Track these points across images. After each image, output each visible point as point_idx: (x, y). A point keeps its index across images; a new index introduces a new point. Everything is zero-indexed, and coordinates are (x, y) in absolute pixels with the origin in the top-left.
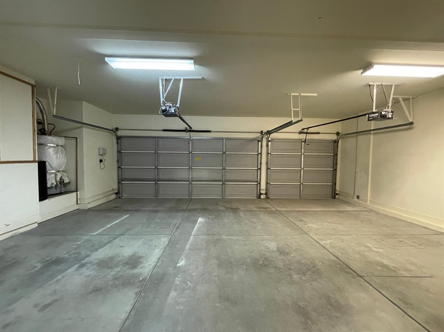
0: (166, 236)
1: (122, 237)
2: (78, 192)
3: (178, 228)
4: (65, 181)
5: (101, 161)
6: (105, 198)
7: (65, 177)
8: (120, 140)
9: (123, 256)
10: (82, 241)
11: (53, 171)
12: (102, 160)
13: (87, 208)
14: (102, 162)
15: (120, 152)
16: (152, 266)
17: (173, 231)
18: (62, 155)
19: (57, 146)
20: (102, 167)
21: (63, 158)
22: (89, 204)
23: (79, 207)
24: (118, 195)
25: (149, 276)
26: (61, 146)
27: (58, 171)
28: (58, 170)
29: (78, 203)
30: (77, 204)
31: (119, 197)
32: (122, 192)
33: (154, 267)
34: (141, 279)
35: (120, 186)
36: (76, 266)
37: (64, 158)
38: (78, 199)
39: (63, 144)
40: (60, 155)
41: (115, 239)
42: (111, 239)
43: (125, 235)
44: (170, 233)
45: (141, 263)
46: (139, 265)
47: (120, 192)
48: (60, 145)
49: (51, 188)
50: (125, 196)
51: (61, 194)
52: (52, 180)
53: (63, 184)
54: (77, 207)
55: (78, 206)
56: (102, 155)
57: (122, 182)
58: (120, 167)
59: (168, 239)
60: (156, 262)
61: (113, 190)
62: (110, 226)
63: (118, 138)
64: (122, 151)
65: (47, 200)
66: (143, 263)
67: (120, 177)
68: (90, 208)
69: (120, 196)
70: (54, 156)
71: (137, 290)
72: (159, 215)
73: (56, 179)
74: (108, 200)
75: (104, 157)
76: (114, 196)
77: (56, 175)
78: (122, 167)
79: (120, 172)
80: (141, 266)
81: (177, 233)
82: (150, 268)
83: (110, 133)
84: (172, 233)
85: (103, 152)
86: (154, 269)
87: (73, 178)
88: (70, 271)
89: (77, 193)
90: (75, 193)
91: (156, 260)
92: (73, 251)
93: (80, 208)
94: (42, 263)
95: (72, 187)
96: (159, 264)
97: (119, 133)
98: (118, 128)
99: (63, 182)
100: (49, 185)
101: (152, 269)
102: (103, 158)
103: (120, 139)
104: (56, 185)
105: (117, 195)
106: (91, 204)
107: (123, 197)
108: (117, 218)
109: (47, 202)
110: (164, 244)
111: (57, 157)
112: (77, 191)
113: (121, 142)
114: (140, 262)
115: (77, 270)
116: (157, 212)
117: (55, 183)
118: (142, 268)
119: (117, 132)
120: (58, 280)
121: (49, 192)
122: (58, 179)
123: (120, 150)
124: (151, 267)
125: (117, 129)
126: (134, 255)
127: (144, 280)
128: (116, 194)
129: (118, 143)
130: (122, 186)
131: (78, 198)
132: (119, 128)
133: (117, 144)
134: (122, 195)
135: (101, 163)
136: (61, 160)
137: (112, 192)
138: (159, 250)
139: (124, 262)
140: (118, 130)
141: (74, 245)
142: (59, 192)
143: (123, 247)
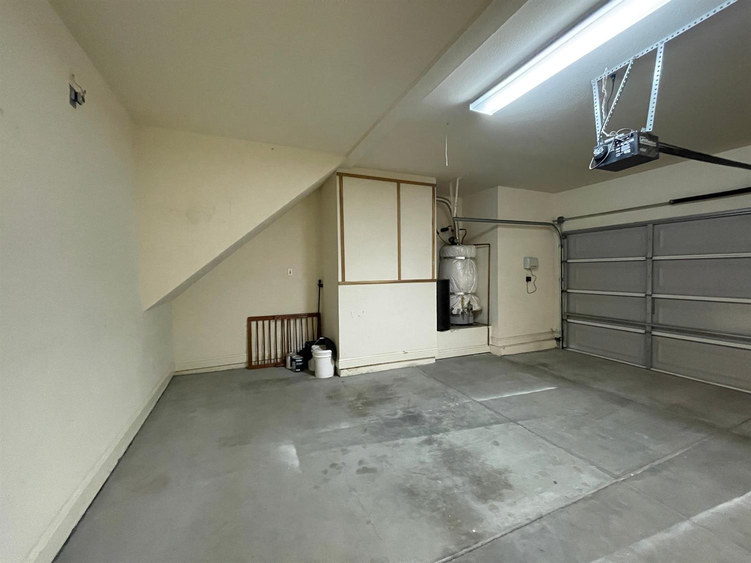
0: (601, 472)
1: (512, 426)
2: (490, 327)
3: (653, 471)
4: (473, 307)
5: (528, 279)
6: (534, 344)
7: (473, 301)
8: (566, 240)
9: (483, 463)
10: (457, 404)
11: (462, 293)
12: (530, 278)
13: (499, 355)
14: (530, 280)
15: (566, 262)
16: (515, 523)
17: (633, 471)
18: (470, 271)
19: (466, 258)
20: (531, 289)
21: (471, 275)
22: (504, 348)
23: (490, 349)
24: (561, 342)
25: (492, 538)
26: (471, 258)
27: (466, 294)
28: (466, 292)
29: (490, 343)
30: (488, 345)
31: (563, 348)
32: (567, 339)
33: (515, 527)
34: (474, 531)
35: (565, 326)
36: (424, 438)
37: (473, 275)
38: (490, 338)
39: (473, 256)
40: (468, 271)
41: (498, 423)
42: (492, 421)
43: (518, 424)
44: (617, 473)
45: (501, 498)
46: (494, 499)
47: (565, 339)
48: (469, 257)
49: (457, 315)
50: (573, 347)
51: (469, 325)
52: (457, 305)
53: (472, 312)
54: (487, 349)
55: (488, 347)
56: (530, 269)
57: (569, 320)
58: (566, 291)
59: (602, 484)
60: (528, 519)
61: (553, 332)
62: (508, 395)
63: (564, 236)
64: (569, 261)
65: (449, 331)
66: (503, 501)
67: (566, 311)
68: (503, 356)
69: (564, 346)
70: (461, 273)
71: (452, 547)
72: (624, 413)
73: (463, 305)
74: (541, 349)
75: (534, 273)
76: (554, 344)
77: (463, 299)
78: (569, 291)
79: (566, 300)
80: (496, 503)
81: (638, 483)
82: (506, 525)
83: (548, 229)
84: (624, 474)
85: (530, 263)
86: (511, 532)
87: (485, 305)
88: (415, 440)
89: (489, 329)
90: (486, 328)
91: (532, 517)
92: (438, 414)
93: (491, 352)
94: (404, 412)
95: (483, 318)
96: (530, 529)
97: (567, 227)
98: (562, 218)
99: (472, 309)
100: (454, 312)
101: (508, 531)
102: (533, 275)
103: (566, 237)
104: (463, 313)
105: (558, 343)
106: (506, 348)
107: (569, 348)
108: (530, 385)
109: (450, 335)
110: (580, 490)
111: (464, 273)
112: (488, 325)
113: (568, 243)
114: (500, 495)
115: (421, 444)
116: (624, 402)
117: (462, 310)
118: (494, 508)
119: (562, 224)
120: (396, 445)
121: (453, 320)
122: (466, 303)
123: (566, 259)
124: (510, 522)
125: (561, 220)
126: (500, 474)
127: (477, 537)
128: (557, 340)
129: (562, 246)
130: (567, 327)
131: (490, 336)
132: (566, 217)
133: (562, 248)
134: (567, 345)
135: (529, 282)
136: (469, 278)
137: (550, 336)
138: (558, 496)
139: (477, 474)
140: (564, 221)
141: (445, 405)
142: (465, 322)
143: (497, 444)
